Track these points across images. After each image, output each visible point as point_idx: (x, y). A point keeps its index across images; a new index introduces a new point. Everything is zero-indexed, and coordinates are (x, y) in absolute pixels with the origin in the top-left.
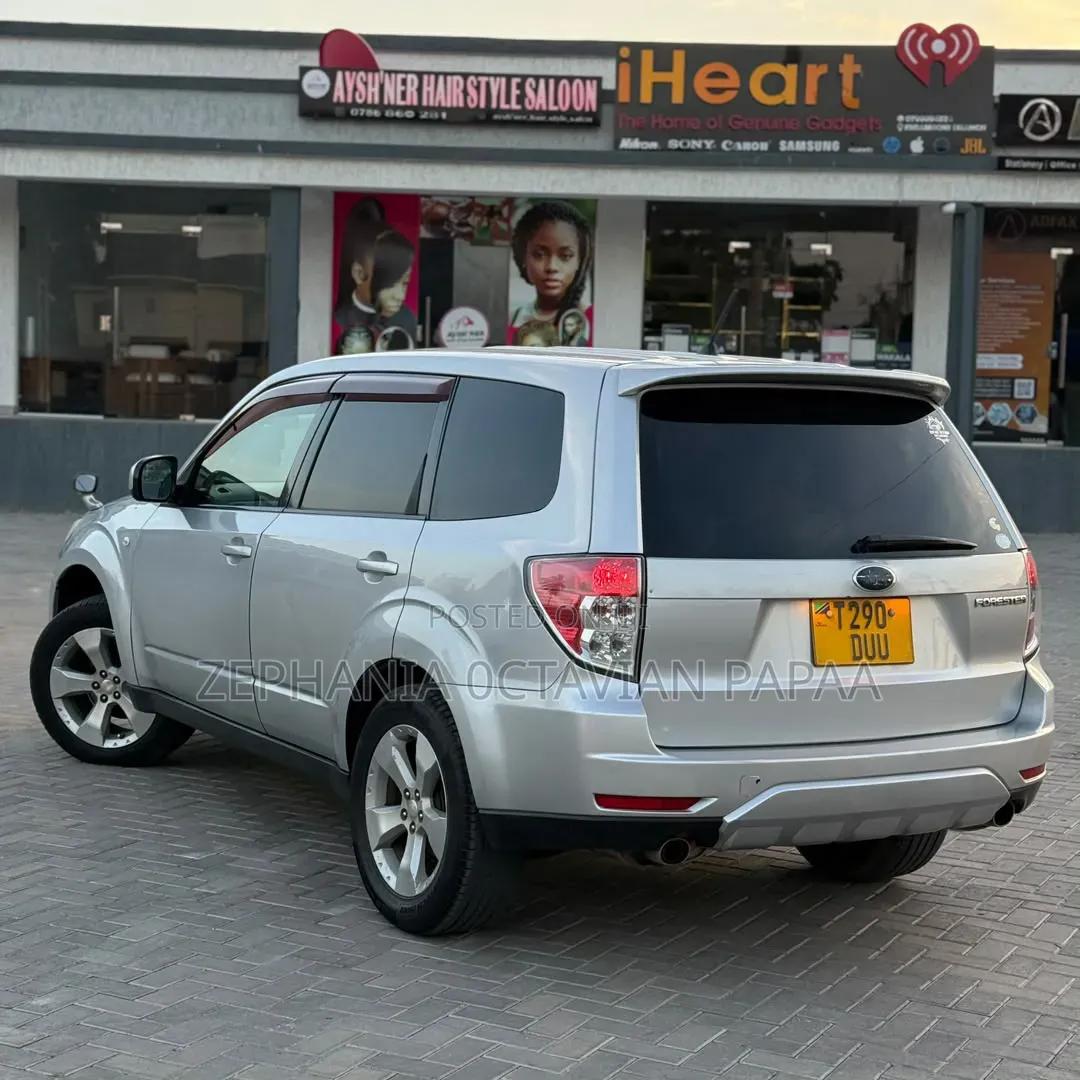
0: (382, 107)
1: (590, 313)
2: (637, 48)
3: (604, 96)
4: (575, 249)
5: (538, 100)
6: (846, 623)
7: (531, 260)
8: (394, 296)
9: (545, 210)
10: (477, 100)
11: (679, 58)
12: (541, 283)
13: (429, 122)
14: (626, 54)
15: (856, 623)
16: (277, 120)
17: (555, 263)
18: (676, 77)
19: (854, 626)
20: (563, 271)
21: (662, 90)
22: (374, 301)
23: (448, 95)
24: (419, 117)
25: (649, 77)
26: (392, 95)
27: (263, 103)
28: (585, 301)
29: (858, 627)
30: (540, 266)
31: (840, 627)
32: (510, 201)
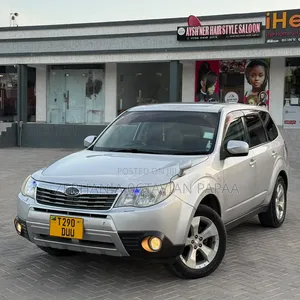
0: (199, 36)
1: (268, 92)
3: (262, 28)
4: (264, 73)
5: (242, 30)
7: (250, 77)
9: (255, 62)
10: (225, 32)
11: (285, 15)
12: (253, 84)
13: (212, 39)
16: (172, 42)
17: (258, 78)
20: (260, 80)
22: (206, 91)
23: (217, 32)
24: (209, 38)
26: (202, 33)
28: (267, 89)
30: (253, 79)
32: (245, 60)
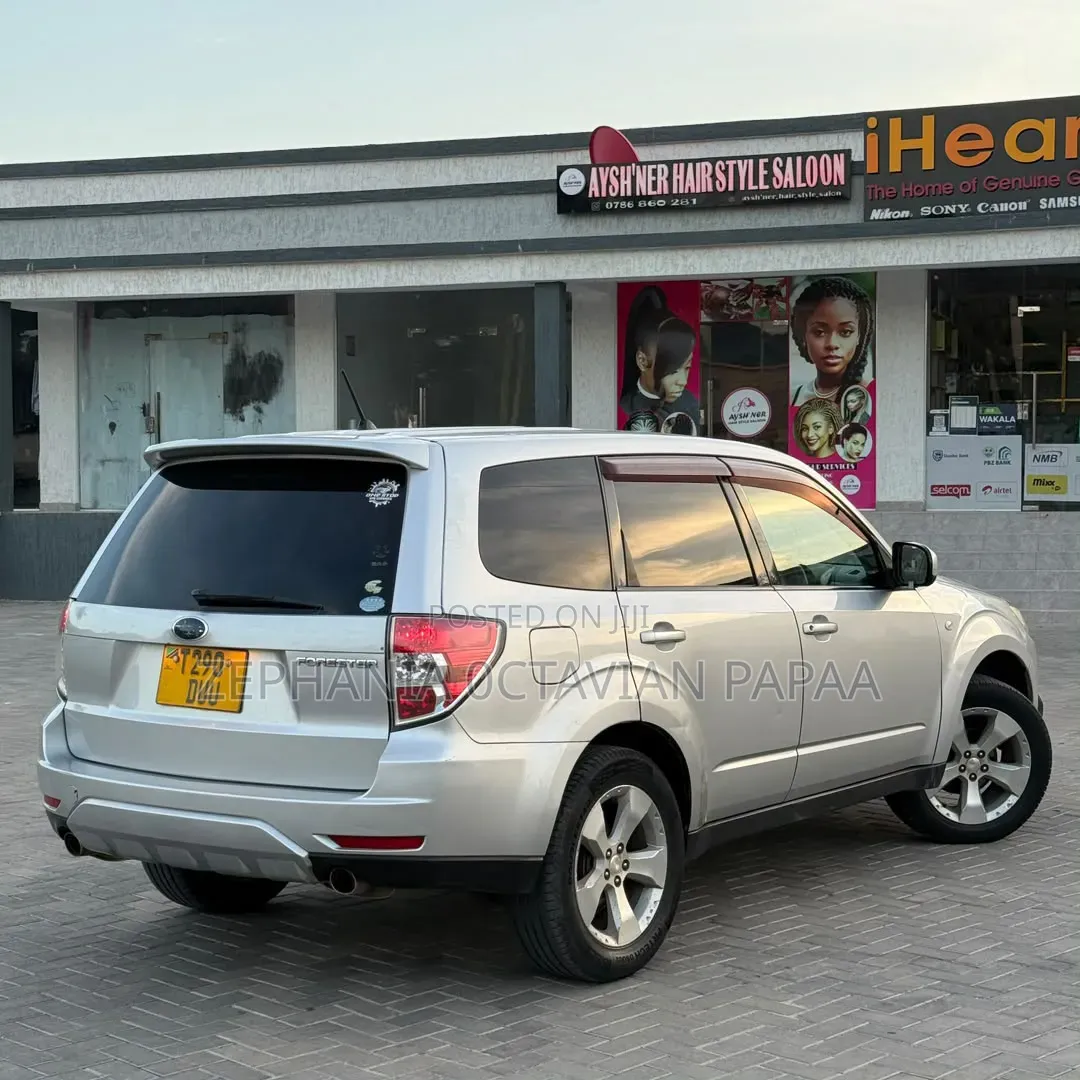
0: (634, 198)
1: (872, 388)
2: (884, 117)
3: (852, 168)
4: (855, 325)
5: (786, 178)
6: (188, 669)
7: (810, 337)
8: (676, 382)
9: (824, 287)
10: (724, 183)
11: (928, 123)
12: (822, 361)
13: (680, 209)
14: (875, 125)
15: (196, 670)
16: (540, 219)
17: (836, 340)
18: (926, 143)
19: (194, 672)
20: (844, 347)
21: (911, 157)
22: (658, 387)
23: (698, 181)
24: (673, 204)
25: (897, 145)
26: (643, 186)
27: (525, 203)
28: (867, 376)
29: (197, 673)
30: (820, 343)
31: (183, 672)
32: (788, 280)
